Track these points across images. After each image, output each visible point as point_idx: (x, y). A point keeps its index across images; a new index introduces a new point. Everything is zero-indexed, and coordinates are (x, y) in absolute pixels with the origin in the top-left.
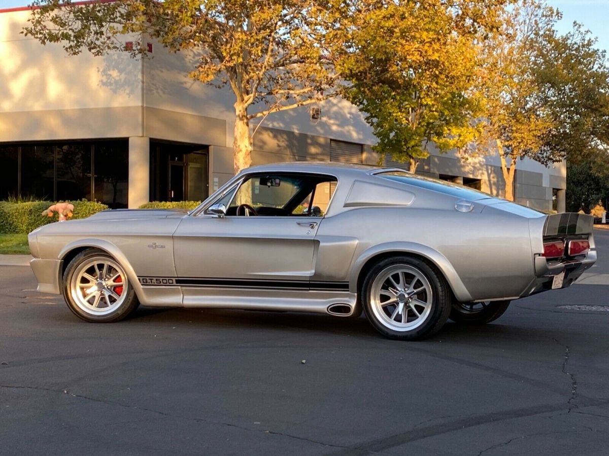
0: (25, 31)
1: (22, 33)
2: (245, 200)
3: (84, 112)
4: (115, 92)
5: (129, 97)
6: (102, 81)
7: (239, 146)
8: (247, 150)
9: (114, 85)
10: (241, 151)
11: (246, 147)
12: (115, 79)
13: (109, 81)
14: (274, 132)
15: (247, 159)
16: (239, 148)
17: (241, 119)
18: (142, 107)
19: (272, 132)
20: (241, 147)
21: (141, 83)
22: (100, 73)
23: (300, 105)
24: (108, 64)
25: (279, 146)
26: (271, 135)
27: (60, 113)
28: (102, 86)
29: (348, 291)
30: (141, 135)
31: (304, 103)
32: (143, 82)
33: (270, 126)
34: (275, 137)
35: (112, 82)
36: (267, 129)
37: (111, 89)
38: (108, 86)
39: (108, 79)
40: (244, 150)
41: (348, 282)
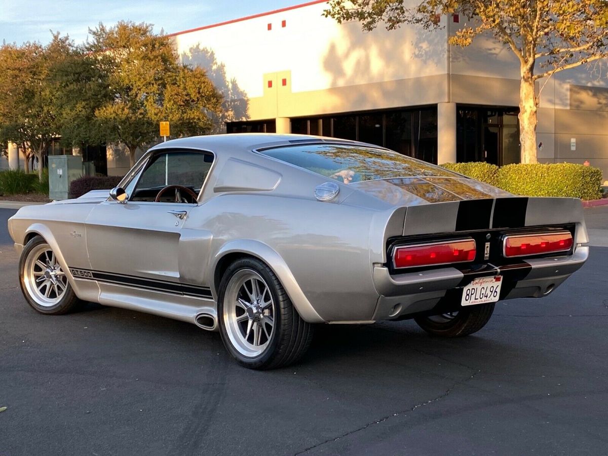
0: (325, 13)
1: (324, 14)
2: (529, 158)
3: (400, 83)
4: (425, 62)
5: (437, 66)
6: (415, 53)
7: (524, 107)
8: (532, 111)
9: (424, 56)
10: (526, 111)
11: (531, 107)
12: (425, 51)
13: (420, 53)
14: (593, 90)
15: (532, 120)
16: (524, 109)
17: (526, 81)
18: (448, 74)
19: (591, 91)
20: (526, 108)
21: (447, 52)
22: (413, 46)
23: (584, 63)
24: (418, 37)
25: (599, 103)
26: (591, 93)
27: (380, 85)
28: (415, 59)
29: (212, 298)
30: (447, 101)
31: (588, 60)
32: (449, 51)
33: (589, 85)
34: (595, 95)
35: (423, 53)
36: (585, 88)
37: (422, 60)
38: (419, 58)
39: (420, 51)
40: (529, 110)
41: (209, 288)
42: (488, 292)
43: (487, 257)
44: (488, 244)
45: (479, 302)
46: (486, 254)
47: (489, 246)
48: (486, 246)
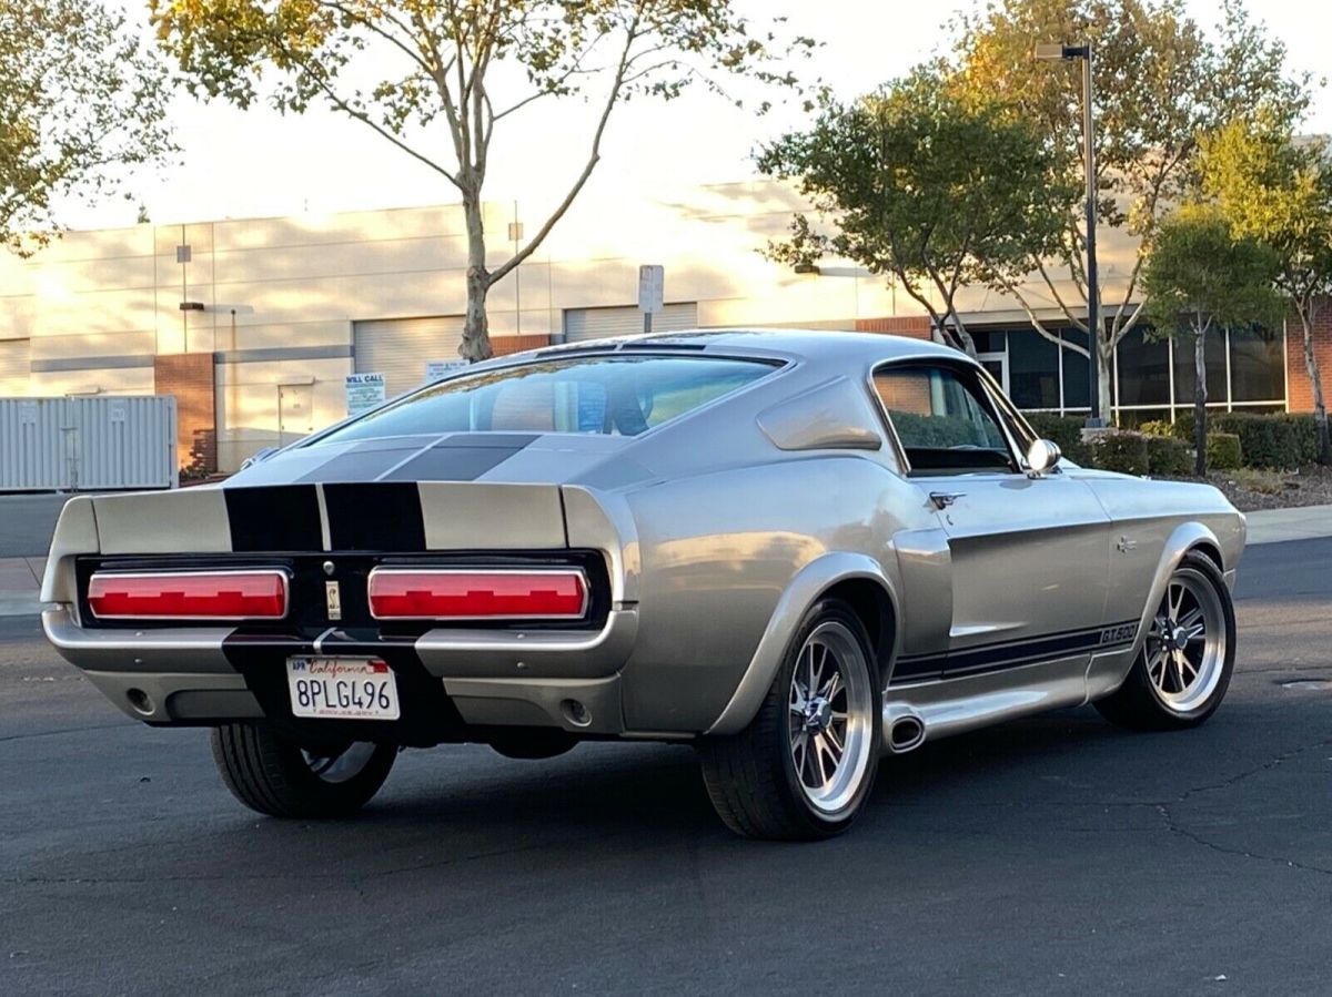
42: (360, 693)
43: (334, 614)
44: (332, 587)
45: (339, 713)
46: (333, 607)
47: (336, 588)
48: (328, 589)
